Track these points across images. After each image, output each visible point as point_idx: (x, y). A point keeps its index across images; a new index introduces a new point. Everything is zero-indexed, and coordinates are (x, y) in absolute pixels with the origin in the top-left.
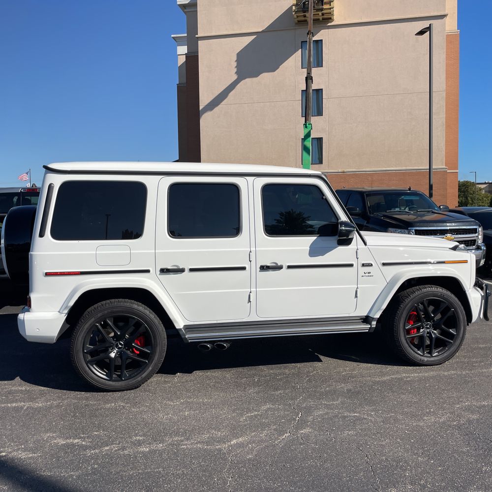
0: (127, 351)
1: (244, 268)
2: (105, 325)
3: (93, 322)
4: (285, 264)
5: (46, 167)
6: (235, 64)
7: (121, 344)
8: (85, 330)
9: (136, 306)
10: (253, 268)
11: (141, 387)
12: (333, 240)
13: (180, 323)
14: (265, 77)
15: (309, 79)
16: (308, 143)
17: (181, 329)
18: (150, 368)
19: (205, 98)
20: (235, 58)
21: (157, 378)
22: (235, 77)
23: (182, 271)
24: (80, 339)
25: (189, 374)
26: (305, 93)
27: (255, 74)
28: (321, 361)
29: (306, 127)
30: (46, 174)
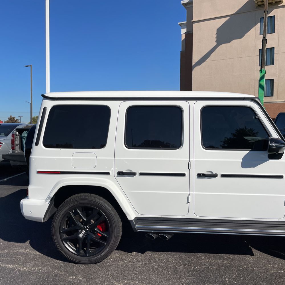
0: (91, 234)
1: (183, 175)
2: (76, 213)
3: (67, 210)
4: (219, 173)
5: (43, 96)
6: (216, 36)
7: (87, 228)
8: (61, 215)
9: (98, 200)
10: (192, 175)
11: (101, 263)
12: (264, 154)
13: (131, 215)
14: (235, 42)
15: (264, 41)
16: (263, 83)
17: (132, 220)
18: (108, 249)
19: (195, 58)
20: (216, 32)
21: (116, 255)
22: (215, 44)
23: (134, 174)
24: (58, 221)
25: (141, 254)
26: (262, 51)
27: (228, 41)
28: (253, 255)
29: (261, 72)
30: (43, 100)
